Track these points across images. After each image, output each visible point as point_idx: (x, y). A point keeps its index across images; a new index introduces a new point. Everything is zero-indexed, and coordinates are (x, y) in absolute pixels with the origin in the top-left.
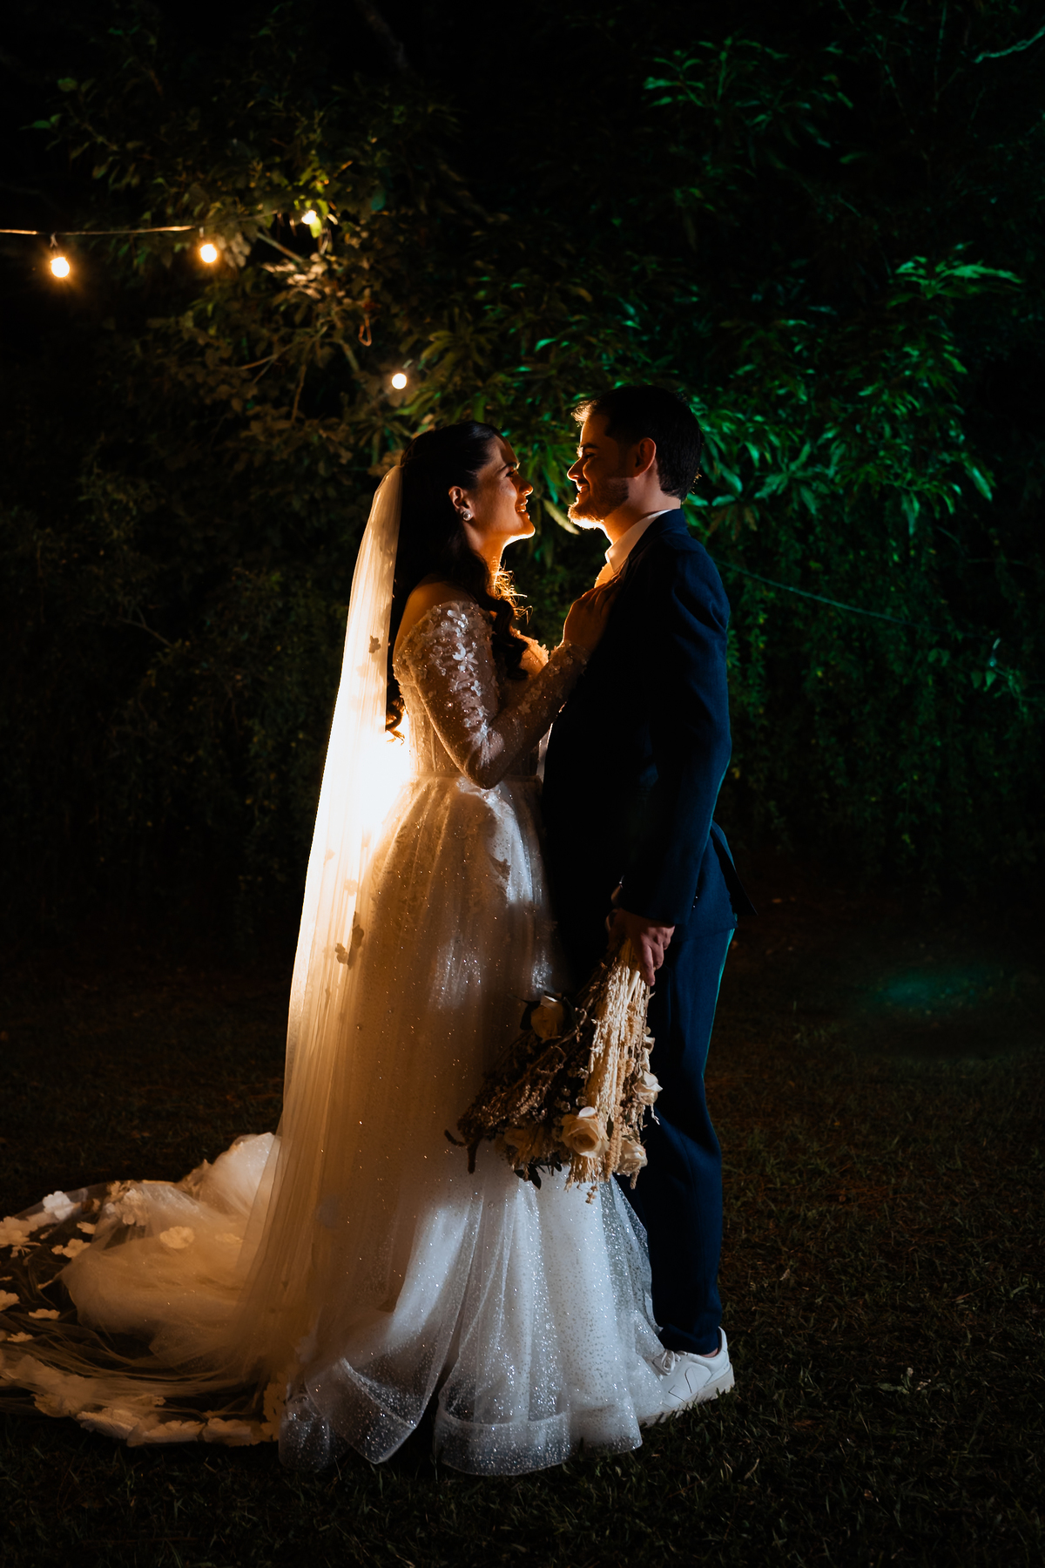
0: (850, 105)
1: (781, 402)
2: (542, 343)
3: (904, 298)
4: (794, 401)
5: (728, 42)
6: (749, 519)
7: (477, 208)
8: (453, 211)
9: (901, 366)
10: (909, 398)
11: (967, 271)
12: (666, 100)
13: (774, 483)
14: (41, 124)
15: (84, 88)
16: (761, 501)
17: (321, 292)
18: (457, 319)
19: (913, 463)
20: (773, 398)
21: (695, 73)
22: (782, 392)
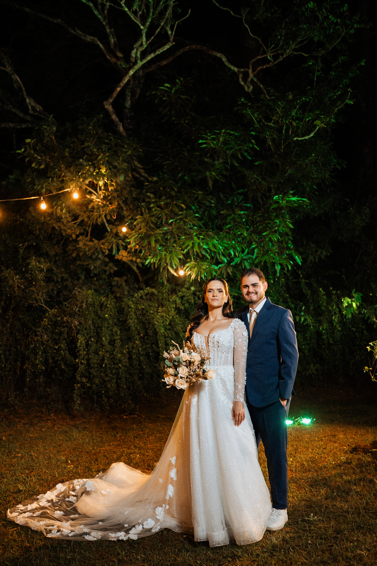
0: (258, 149)
1: (239, 236)
2: (171, 221)
3: (275, 206)
4: (243, 236)
5: (223, 131)
6: (229, 271)
7: (146, 175)
8: (138, 176)
9: (274, 226)
10: (277, 236)
11: (294, 199)
12: (204, 146)
13: (237, 260)
14: (19, 151)
15: (33, 141)
16: (232, 266)
17: (103, 203)
18: (143, 212)
19: (278, 255)
20: (237, 235)
21: (213, 139)
22: (239, 233)
